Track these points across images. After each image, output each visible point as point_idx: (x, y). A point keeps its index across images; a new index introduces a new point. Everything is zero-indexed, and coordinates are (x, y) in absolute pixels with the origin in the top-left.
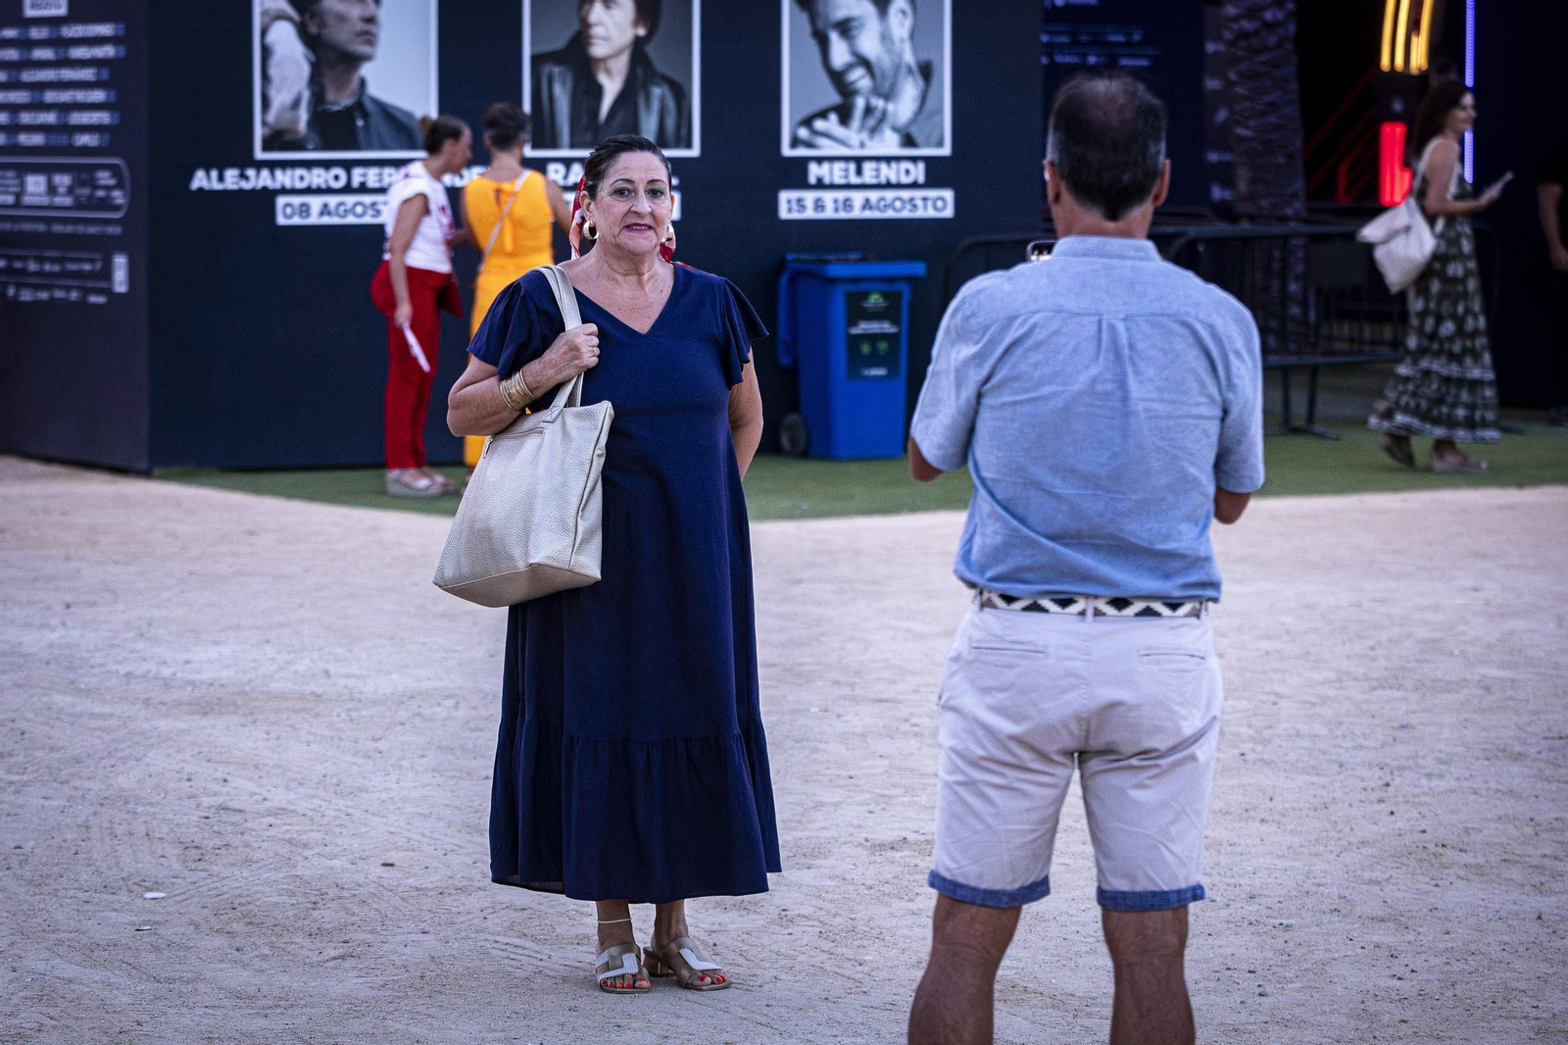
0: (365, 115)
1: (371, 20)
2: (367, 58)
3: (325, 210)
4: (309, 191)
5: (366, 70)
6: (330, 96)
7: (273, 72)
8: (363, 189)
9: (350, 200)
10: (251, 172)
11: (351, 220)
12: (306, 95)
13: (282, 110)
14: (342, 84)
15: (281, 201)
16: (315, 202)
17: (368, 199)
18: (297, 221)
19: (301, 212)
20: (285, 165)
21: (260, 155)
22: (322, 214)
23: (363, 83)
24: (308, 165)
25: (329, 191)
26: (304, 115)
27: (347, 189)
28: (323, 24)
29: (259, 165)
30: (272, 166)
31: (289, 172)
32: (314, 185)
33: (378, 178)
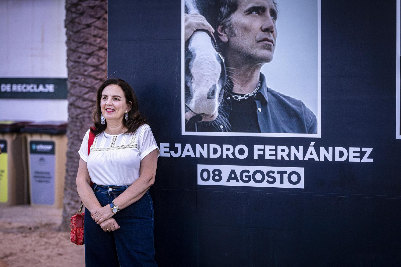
0: (264, 103)
1: (269, 30)
2: (267, 60)
3: (232, 176)
4: (221, 161)
5: (264, 69)
6: (237, 89)
7: (193, 71)
8: (262, 161)
9: (252, 169)
10: (178, 146)
11: (252, 184)
12: (219, 88)
13: (200, 99)
14: (246, 80)
15: (200, 167)
16: (226, 170)
17: (265, 169)
18: (211, 182)
19: (215, 175)
20: (203, 141)
21: (184, 133)
22: (228, 181)
23: (262, 78)
24: (221, 141)
25: (236, 162)
26: (217, 103)
27: (250, 161)
28: (232, 34)
29: (184, 140)
30: (194, 141)
31: (206, 146)
32: (224, 157)
33: (273, 152)
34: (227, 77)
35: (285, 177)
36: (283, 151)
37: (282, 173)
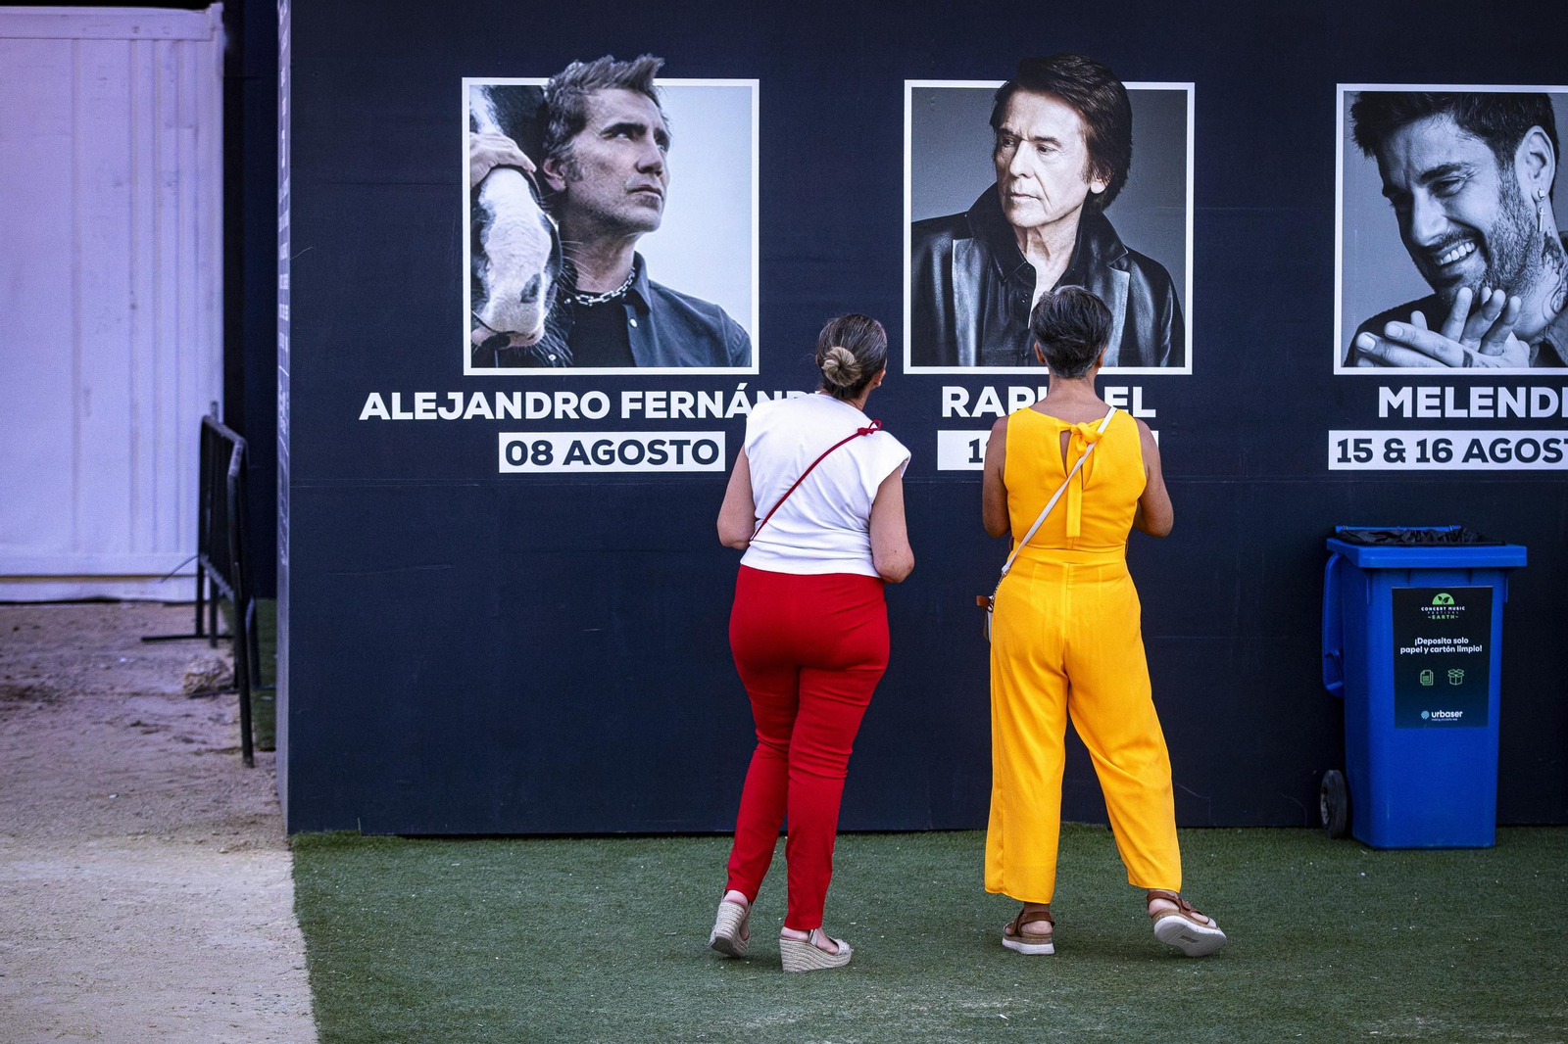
0: (642, 311)
1: (653, 170)
2: (649, 227)
3: (576, 452)
4: (550, 424)
5: (642, 244)
6: (585, 282)
7: (490, 247)
8: (638, 421)
9: (617, 438)
10: (457, 397)
11: (618, 466)
12: (546, 281)
13: (506, 304)
14: (604, 263)
15: (505, 438)
16: (561, 442)
17: (645, 437)
18: (529, 467)
19: (537, 452)
20: (510, 386)
21: (469, 370)
22: (567, 462)
23: (638, 262)
24: (550, 385)
25: (583, 425)
26: (541, 311)
27: (613, 422)
28: (574, 175)
29: (469, 386)
30: (490, 387)
31: (517, 396)
32: (559, 415)
33: (663, 405)
34: (565, 260)
35: (687, 450)
36: (682, 401)
37: (680, 445)
